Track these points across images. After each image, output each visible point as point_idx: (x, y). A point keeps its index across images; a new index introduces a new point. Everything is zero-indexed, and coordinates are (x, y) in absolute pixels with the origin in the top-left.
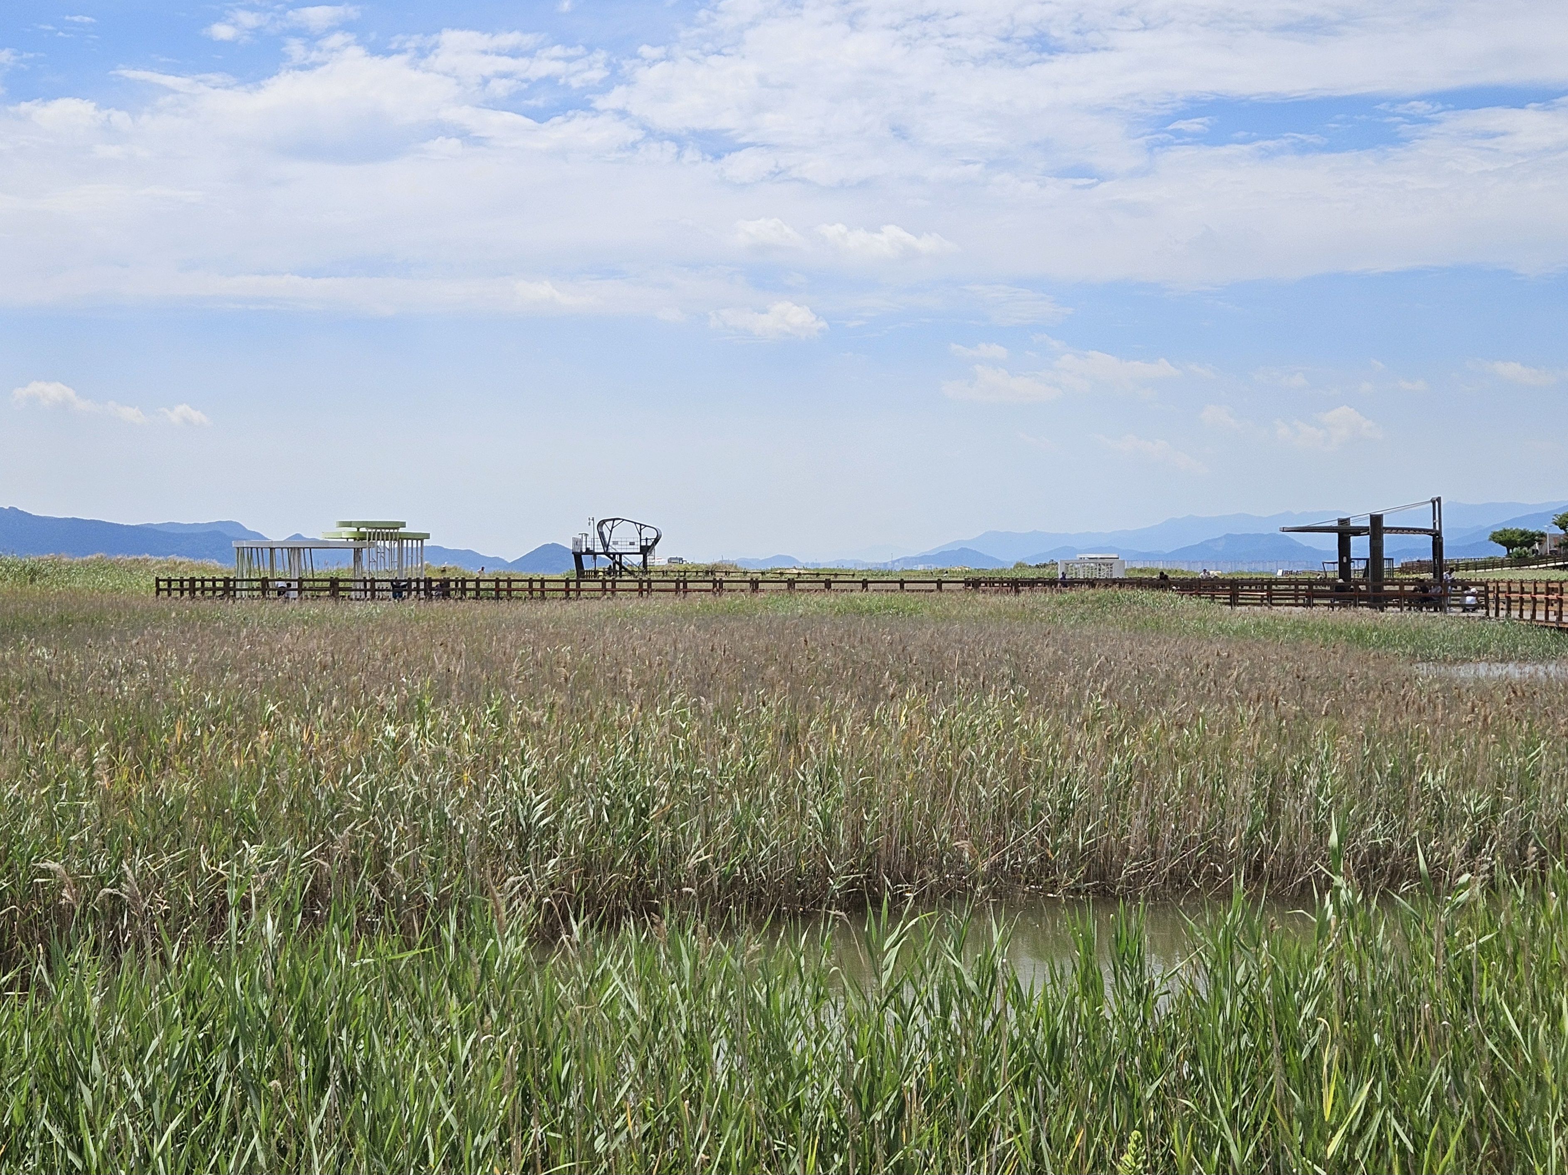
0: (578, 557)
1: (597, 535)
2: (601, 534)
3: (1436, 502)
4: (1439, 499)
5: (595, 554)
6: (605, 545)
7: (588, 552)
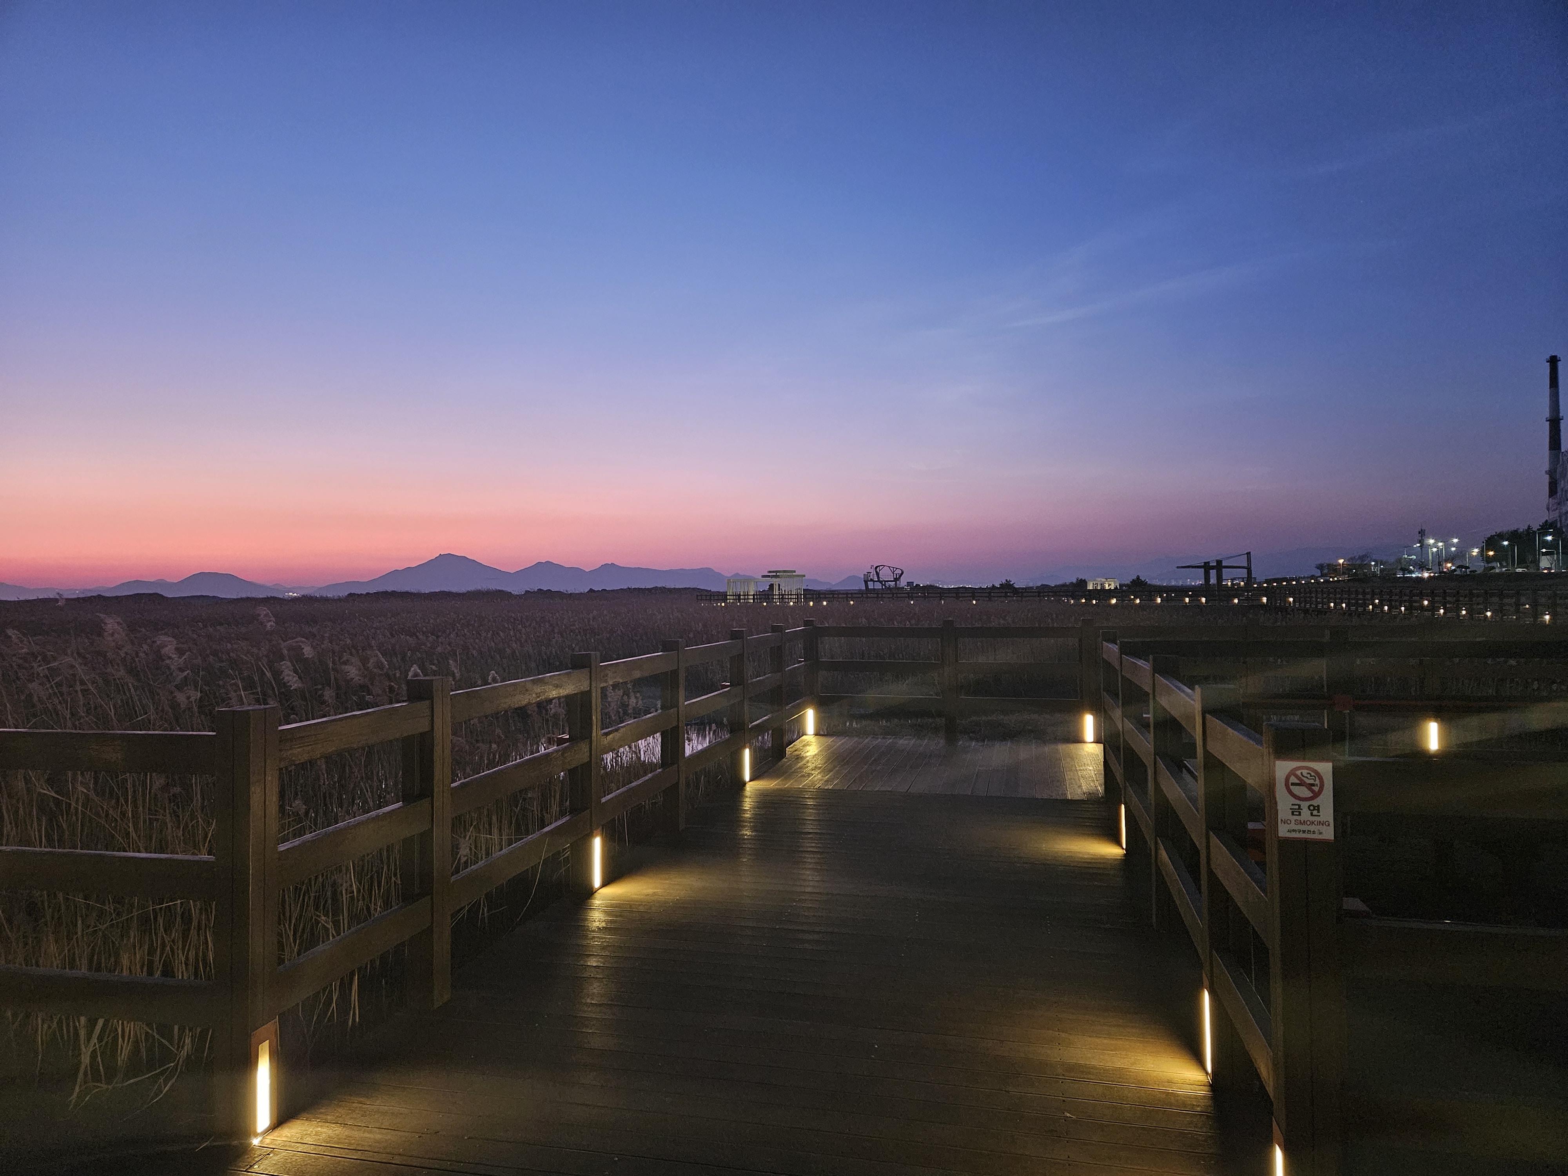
0: (866, 582)
1: (875, 573)
2: (876, 572)
3: (1249, 554)
4: (1250, 553)
5: (874, 581)
6: (878, 577)
7: (872, 580)
